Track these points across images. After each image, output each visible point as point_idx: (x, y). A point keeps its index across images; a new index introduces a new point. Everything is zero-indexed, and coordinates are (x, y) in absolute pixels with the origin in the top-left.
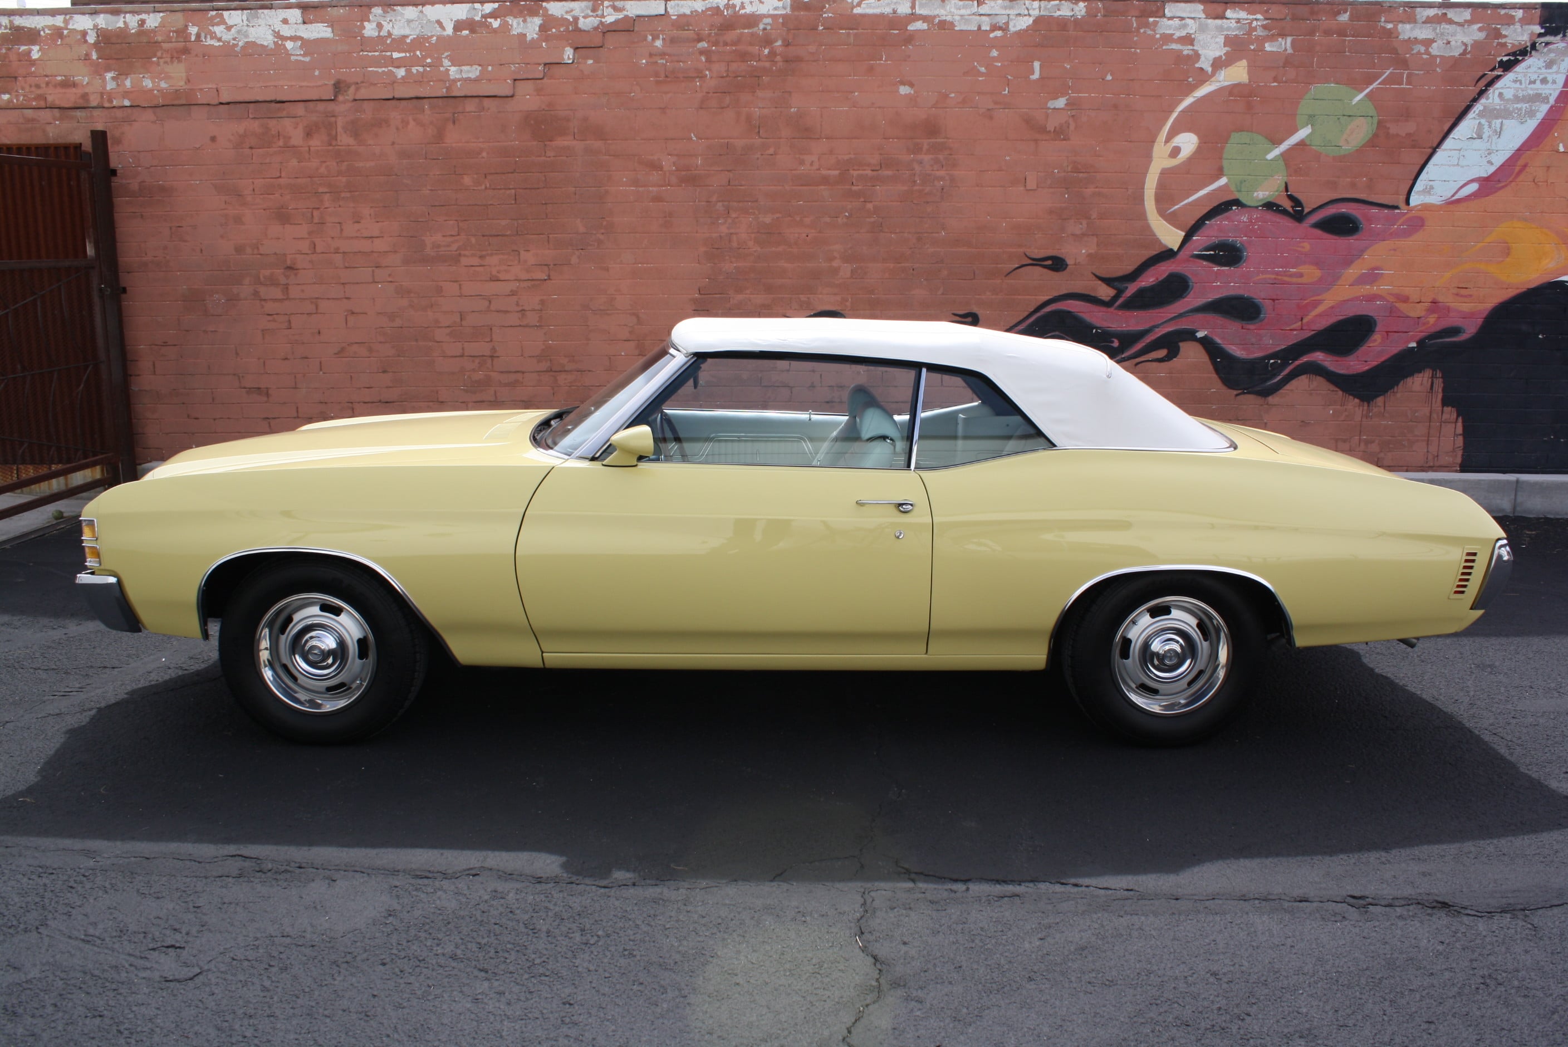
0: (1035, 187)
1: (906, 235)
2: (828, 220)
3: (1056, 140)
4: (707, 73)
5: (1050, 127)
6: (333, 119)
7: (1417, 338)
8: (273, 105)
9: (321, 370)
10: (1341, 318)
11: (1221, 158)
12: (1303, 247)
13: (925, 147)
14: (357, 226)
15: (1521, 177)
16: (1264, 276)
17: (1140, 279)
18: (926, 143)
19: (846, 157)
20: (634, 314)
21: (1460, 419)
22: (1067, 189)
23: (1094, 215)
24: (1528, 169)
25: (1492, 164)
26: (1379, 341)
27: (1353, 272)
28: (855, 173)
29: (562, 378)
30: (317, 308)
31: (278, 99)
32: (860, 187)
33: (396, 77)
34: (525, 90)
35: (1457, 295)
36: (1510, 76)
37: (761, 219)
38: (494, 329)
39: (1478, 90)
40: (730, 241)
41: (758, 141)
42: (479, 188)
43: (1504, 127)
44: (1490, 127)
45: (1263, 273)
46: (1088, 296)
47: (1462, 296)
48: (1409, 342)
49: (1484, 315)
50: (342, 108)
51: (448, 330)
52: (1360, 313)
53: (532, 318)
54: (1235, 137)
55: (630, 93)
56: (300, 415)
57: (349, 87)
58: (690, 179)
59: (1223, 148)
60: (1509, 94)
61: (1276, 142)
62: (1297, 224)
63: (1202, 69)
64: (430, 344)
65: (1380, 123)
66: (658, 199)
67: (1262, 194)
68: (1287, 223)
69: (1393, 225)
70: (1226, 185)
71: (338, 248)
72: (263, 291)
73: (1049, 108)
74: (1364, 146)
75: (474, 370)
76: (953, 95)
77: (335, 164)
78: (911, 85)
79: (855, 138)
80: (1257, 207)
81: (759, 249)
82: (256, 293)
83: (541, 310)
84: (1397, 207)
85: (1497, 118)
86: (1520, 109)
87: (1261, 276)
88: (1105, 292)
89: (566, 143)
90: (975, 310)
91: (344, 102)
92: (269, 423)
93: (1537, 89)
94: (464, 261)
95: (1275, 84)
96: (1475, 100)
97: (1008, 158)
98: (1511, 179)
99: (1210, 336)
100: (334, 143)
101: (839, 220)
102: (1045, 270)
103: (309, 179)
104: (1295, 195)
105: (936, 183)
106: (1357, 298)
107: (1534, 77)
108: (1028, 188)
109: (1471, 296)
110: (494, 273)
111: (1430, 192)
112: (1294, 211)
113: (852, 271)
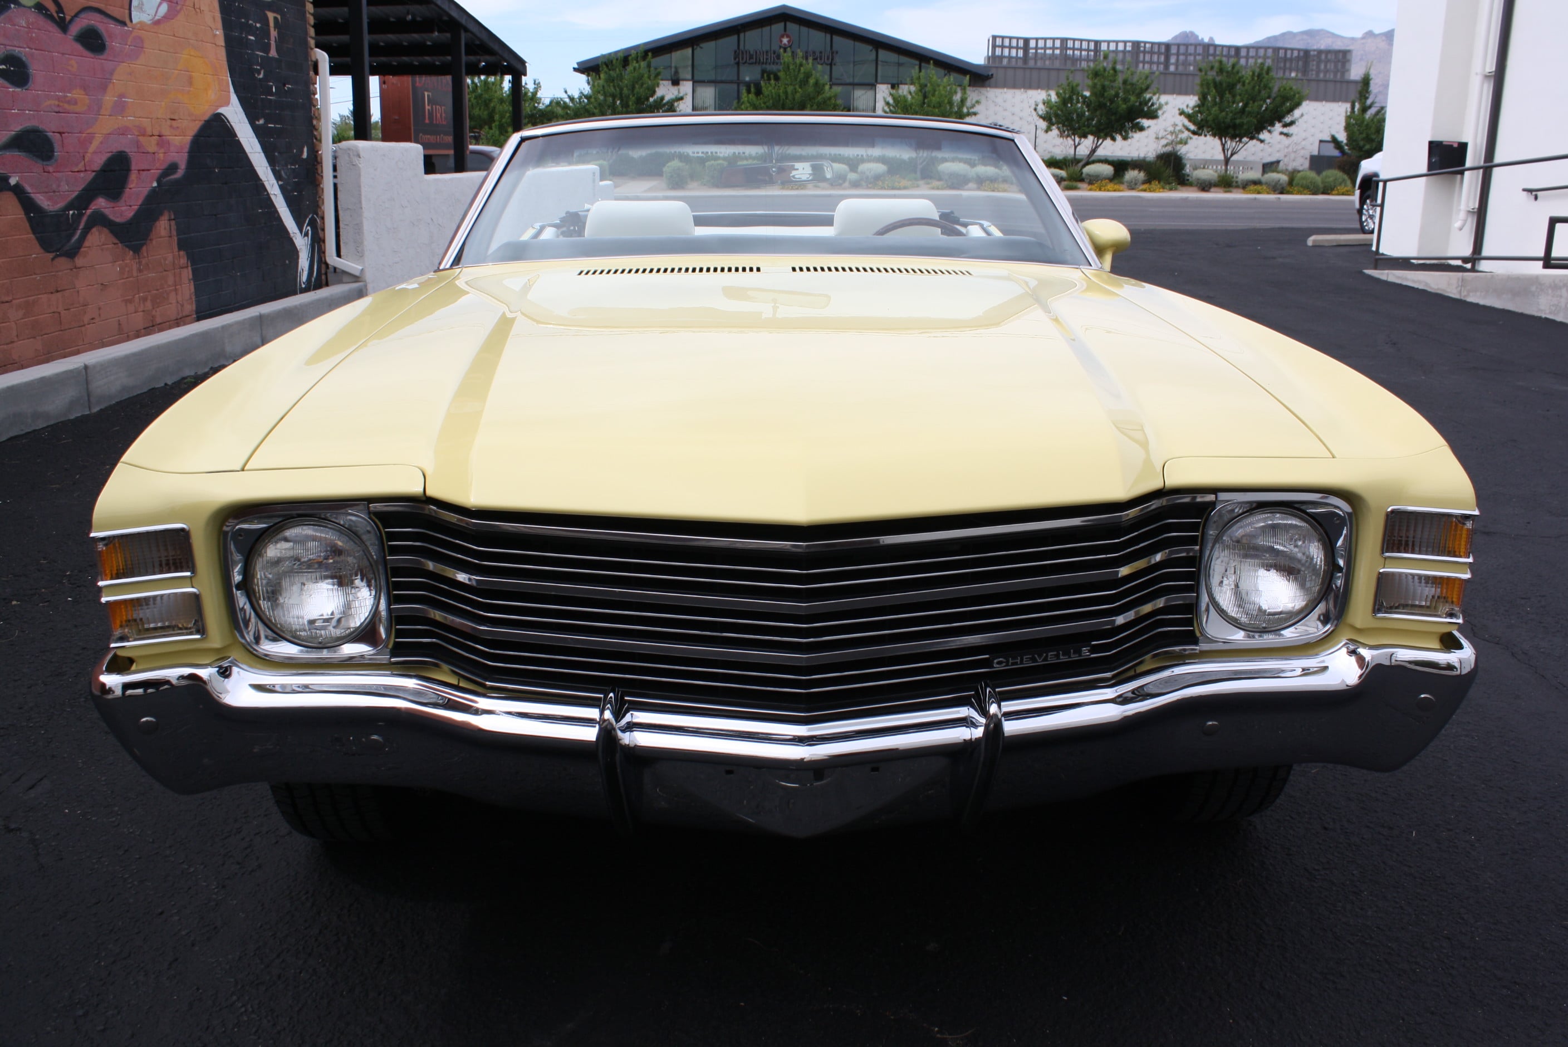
7: (157, 176)
10: (109, 155)
12: (72, 66)
21: (188, 263)
26: (135, 181)
27: (109, 99)
35: (171, 127)
45: (48, 97)
47: (174, 128)
48: (152, 183)
52: (119, 149)
62: (63, 35)
68: (55, 32)
69: (126, 44)
80: (30, 8)
84: (125, 23)
87: (49, 103)
99: (21, 183)
106: (115, 131)
109: (178, 128)
111: (141, 9)
112: (60, 17)
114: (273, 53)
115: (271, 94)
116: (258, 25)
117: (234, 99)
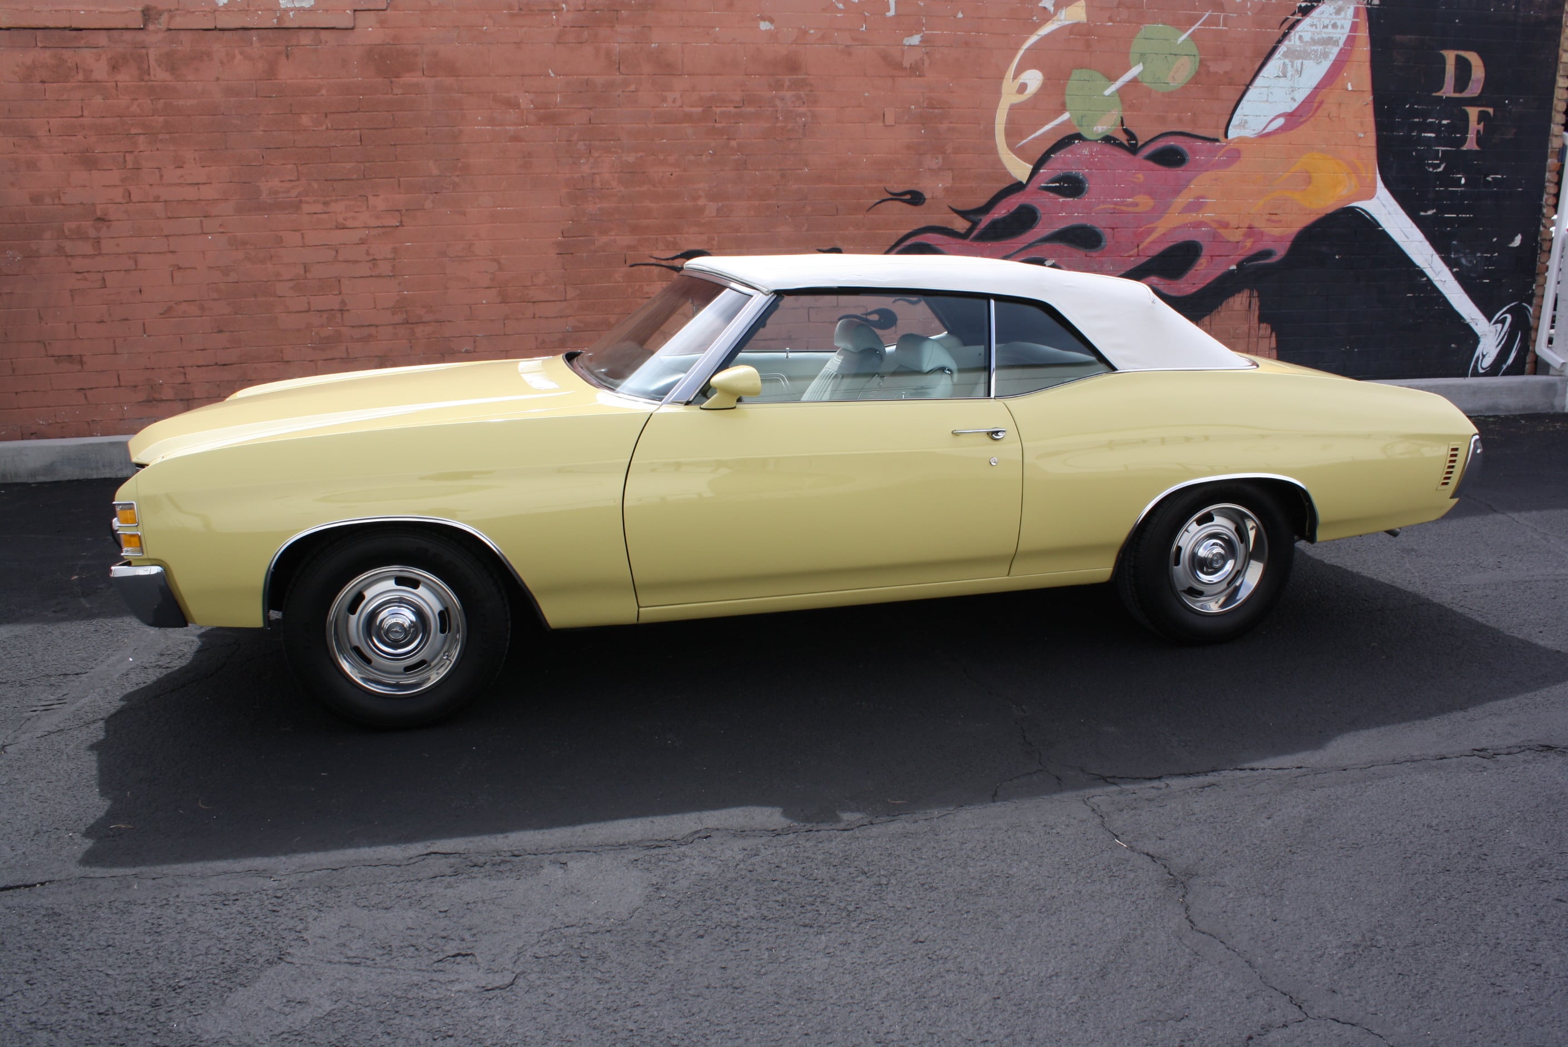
0: (893, 123)
1: (770, 172)
2: (692, 158)
3: (911, 77)
4: (564, 6)
5: (906, 64)
6: (144, 51)
7: (1237, 262)
8: (68, 32)
9: (145, 333)
10: (1172, 244)
11: (1063, 94)
12: (1138, 178)
13: (787, 83)
14: (179, 172)
15: (1319, 113)
16: (1104, 206)
17: (993, 211)
18: (787, 79)
19: (708, 94)
20: (495, 260)
21: (1274, 335)
22: (923, 124)
23: (949, 150)
24: (1323, 106)
25: (1295, 100)
26: (1205, 264)
27: (1182, 200)
28: (718, 110)
29: (419, 330)
30: (136, 264)
31: (73, 26)
32: (723, 125)
33: (217, 4)
34: (368, 24)
35: (1269, 220)
36: (1307, 21)
37: (624, 158)
38: (342, 280)
39: (1281, 33)
40: (593, 181)
41: (619, 78)
42: (320, 128)
43: (1304, 67)
44: (1292, 67)
45: (1104, 203)
46: (946, 228)
47: (1273, 221)
48: (1229, 266)
49: (1293, 236)
50: (154, 38)
51: (291, 284)
52: (1187, 239)
53: (384, 268)
54: (1076, 74)
55: (483, 26)
56: (122, 384)
57: (161, 15)
58: (549, 117)
59: (1065, 85)
60: (1307, 37)
61: (1113, 79)
62: (1132, 156)
63: (1045, 8)
64: (272, 299)
65: (1201, 61)
66: (516, 138)
67: (1101, 129)
68: (1123, 155)
69: (1215, 157)
70: (1069, 120)
71: (158, 197)
72: (69, 246)
73: (905, 45)
74: (1189, 83)
75: (322, 326)
76: (812, 31)
77: (149, 102)
78: (771, 21)
79: (718, 74)
80: (1096, 141)
81: (623, 189)
82: (60, 250)
83: (394, 259)
84: (1217, 140)
85: (1298, 58)
86: (1316, 51)
87: (1102, 207)
88: (961, 225)
89: (415, 80)
90: (839, 245)
91: (157, 32)
92: (85, 394)
93: (1330, 33)
94: (306, 208)
95: (1110, 24)
96: (1280, 42)
97: (866, 94)
98: (1310, 115)
99: (1057, 264)
100: (146, 78)
101: (704, 157)
102: (905, 205)
103: (118, 119)
104: (1131, 129)
105: (798, 119)
106: (1185, 225)
107: (1326, 22)
108: (887, 124)
109: (1280, 221)
110: (341, 220)
111: (1244, 126)
112: (1130, 144)
113: (718, 210)
114: (1471, 144)
115: (1459, 185)
116: (1445, 122)
117: (1382, 192)
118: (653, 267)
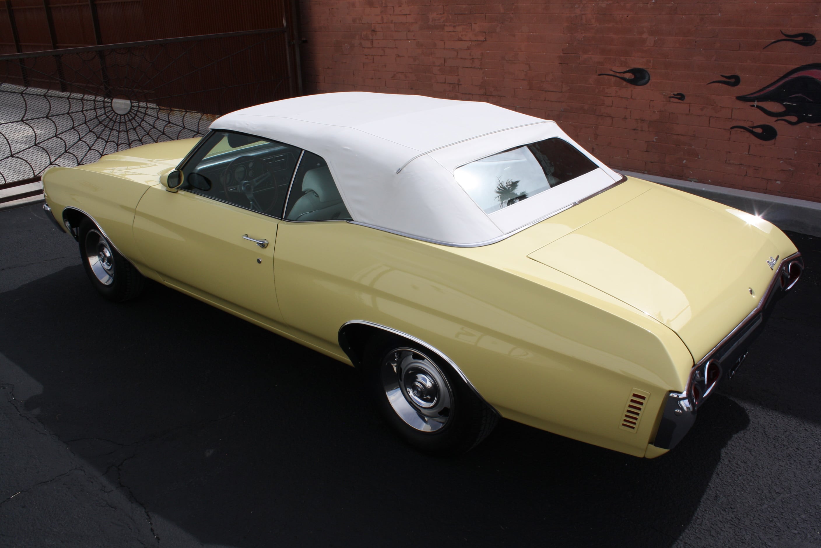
1: (693, 16)
2: (641, 5)
9: (386, 86)
14: (400, 8)
20: (528, 64)
30: (384, 53)
37: (600, 5)
38: (459, 68)
40: (581, 19)
51: (439, 68)
53: (477, 63)
64: (431, 75)
71: (392, 21)
72: (363, 42)
81: (598, 25)
82: (361, 44)
83: (481, 59)
90: (738, 73)
94: (447, 29)
101: (649, 5)
102: (797, 45)
110: (460, 36)
113: (654, 41)
118: (611, 77)
